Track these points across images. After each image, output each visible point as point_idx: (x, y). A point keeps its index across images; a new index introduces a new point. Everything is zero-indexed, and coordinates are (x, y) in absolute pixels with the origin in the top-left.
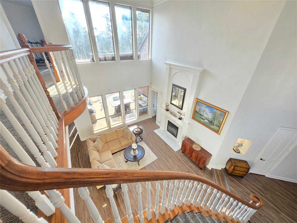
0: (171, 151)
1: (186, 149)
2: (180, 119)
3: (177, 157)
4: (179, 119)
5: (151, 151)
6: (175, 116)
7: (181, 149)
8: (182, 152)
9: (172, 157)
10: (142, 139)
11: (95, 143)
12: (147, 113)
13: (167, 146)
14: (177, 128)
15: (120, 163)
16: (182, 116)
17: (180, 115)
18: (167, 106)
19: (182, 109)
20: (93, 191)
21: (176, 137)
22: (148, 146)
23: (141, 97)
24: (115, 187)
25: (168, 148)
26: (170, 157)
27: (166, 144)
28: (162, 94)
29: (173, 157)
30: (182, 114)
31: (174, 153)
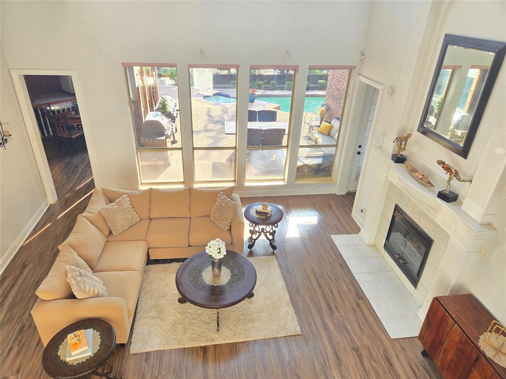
0: (371, 327)
1: (442, 343)
2: (448, 197)
3: (391, 364)
4: (442, 196)
5: (287, 297)
6: (426, 181)
7: (421, 337)
8: (424, 354)
9: (364, 353)
10: (274, 248)
11: (108, 206)
12: (330, 175)
13: (361, 302)
14: (425, 242)
15: (163, 297)
16: (456, 186)
17: (450, 180)
18: (402, 140)
19: (464, 152)
20: (34, 348)
21: (415, 281)
22: (284, 277)
23: (332, 127)
24: (75, 364)
25: (362, 311)
26: (356, 349)
27: (360, 295)
28: (391, 94)
29: (371, 356)
30: (462, 178)
31: (381, 340)
